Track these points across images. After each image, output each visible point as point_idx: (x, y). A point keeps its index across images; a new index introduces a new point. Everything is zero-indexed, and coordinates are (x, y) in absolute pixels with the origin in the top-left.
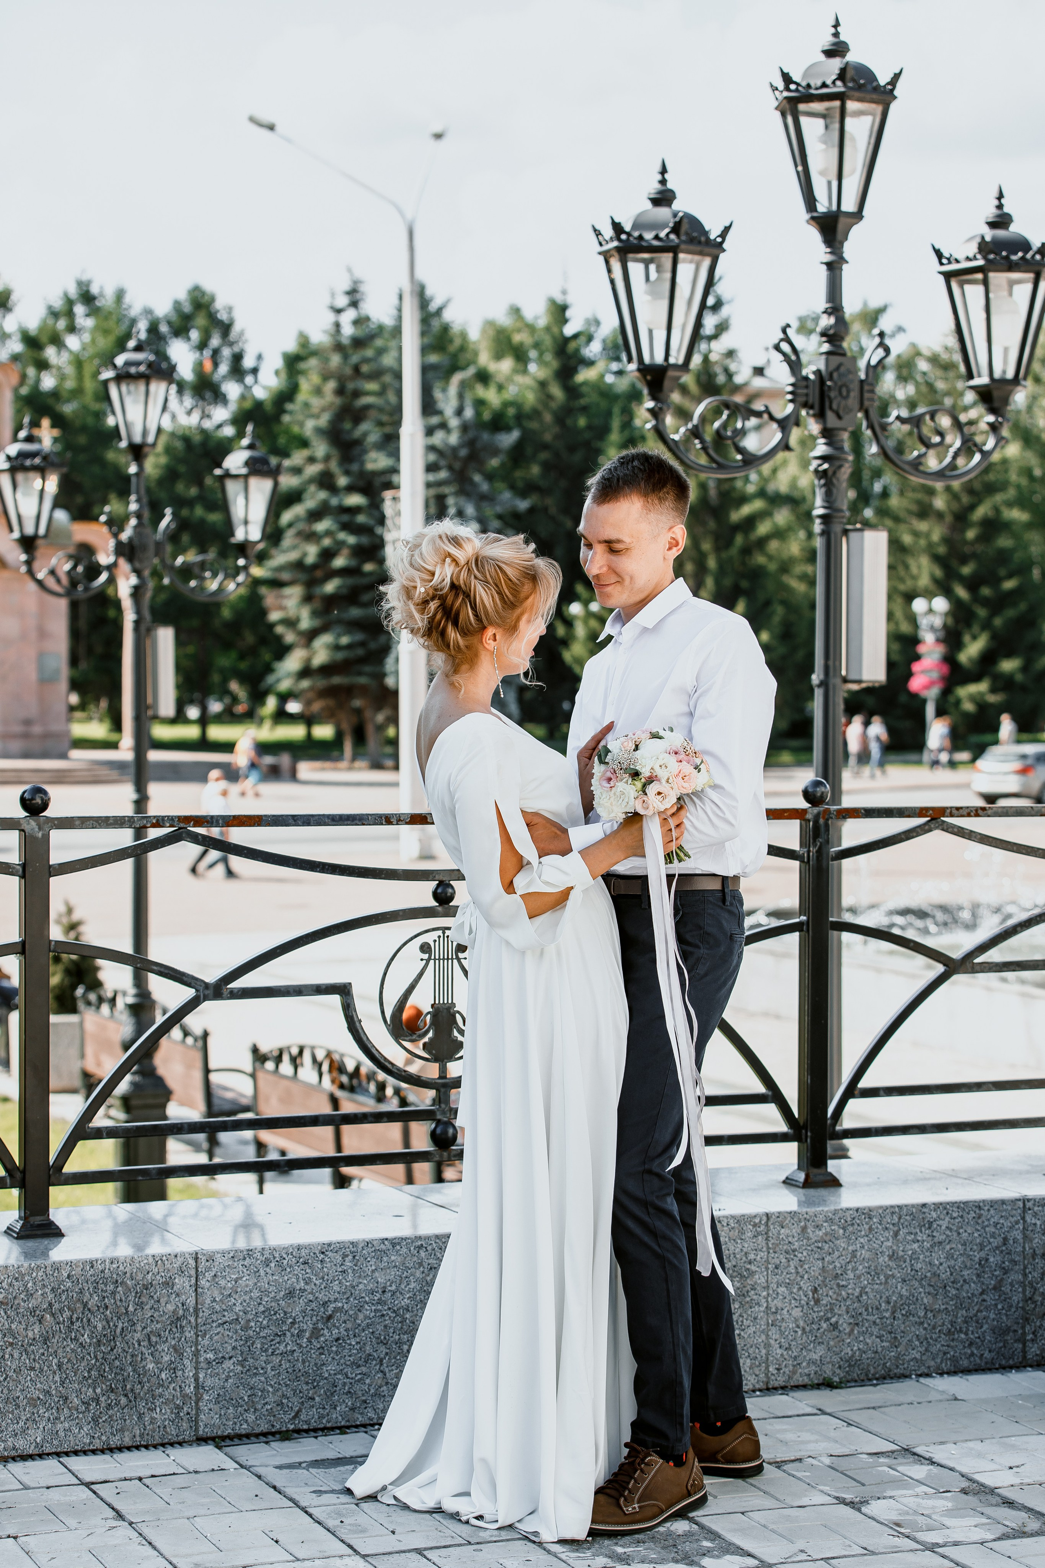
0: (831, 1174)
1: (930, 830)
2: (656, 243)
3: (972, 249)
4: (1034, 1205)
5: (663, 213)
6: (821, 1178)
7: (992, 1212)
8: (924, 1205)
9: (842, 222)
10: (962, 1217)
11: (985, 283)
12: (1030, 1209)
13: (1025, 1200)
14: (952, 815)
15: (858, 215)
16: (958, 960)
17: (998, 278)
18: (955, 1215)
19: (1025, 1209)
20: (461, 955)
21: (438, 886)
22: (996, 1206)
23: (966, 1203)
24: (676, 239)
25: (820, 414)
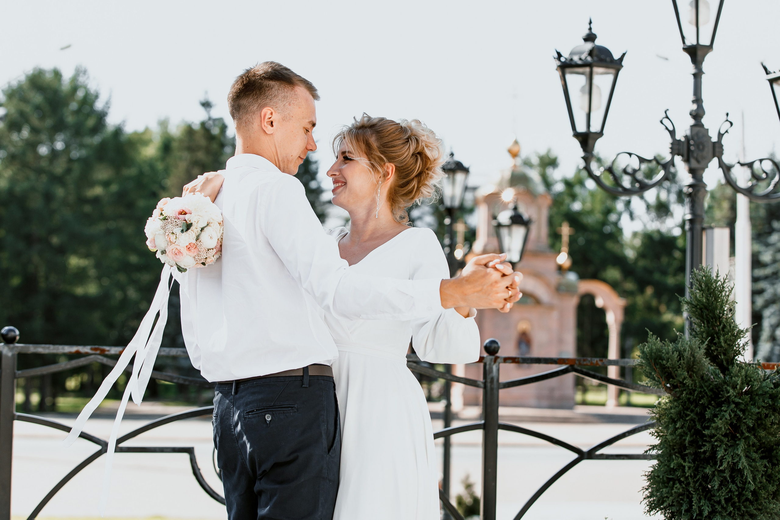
1: (567, 372)
2: (580, 62)
5: (588, 46)
9: (701, 51)
15: (710, 47)
24: (589, 59)
25: (687, 160)
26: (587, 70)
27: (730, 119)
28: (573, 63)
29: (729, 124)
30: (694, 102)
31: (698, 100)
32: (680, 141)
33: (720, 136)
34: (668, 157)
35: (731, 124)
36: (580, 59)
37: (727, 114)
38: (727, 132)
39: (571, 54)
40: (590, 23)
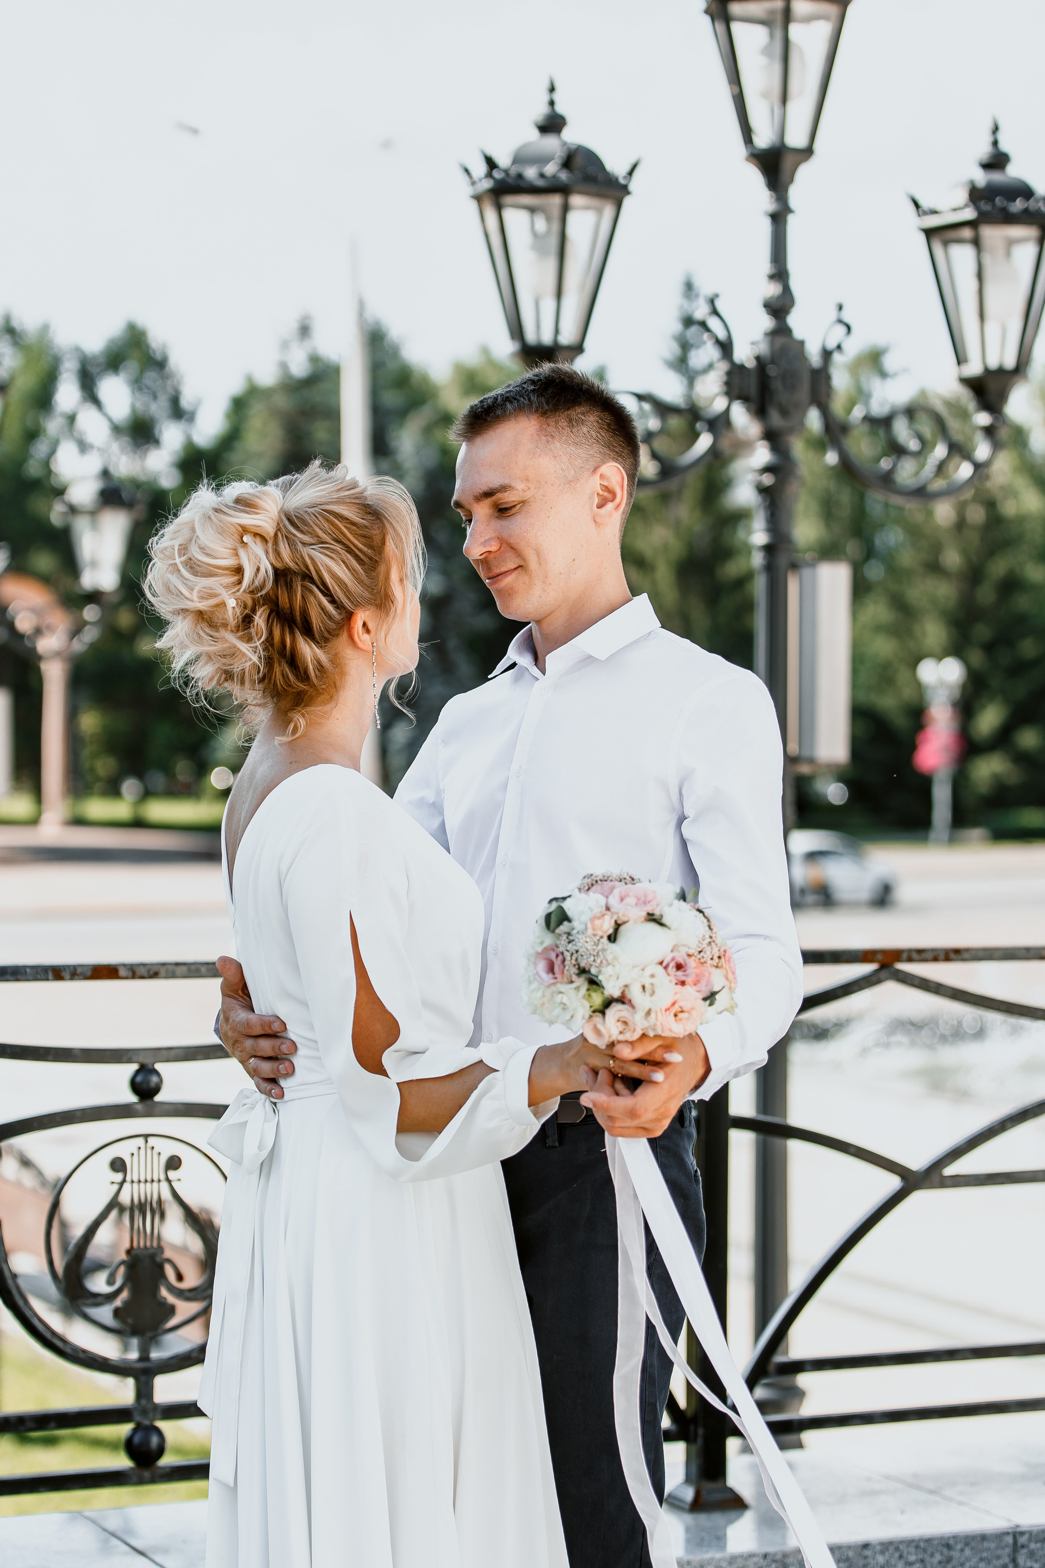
0: (731, 1491)
1: (879, 982)
2: (540, 183)
3: (962, 196)
4: (1030, 1540)
5: (551, 143)
6: (718, 1496)
7: (968, 1552)
8: (866, 1546)
9: (788, 161)
10: (922, 1561)
11: (976, 242)
12: (1023, 1546)
13: (1016, 1534)
14: (910, 960)
15: (808, 152)
16: (921, 1173)
17: (992, 234)
18: (912, 1558)
19: (1016, 1547)
20: (172, 1174)
21: (137, 1072)
22: (973, 1544)
23: (929, 1541)
24: (564, 176)
25: (760, 411)
26: (556, 200)
27: (846, 316)
28: (522, 184)
29: (842, 329)
30: (772, 277)
31: (780, 274)
32: (742, 367)
33: (827, 355)
34: (720, 404)
35: (849, 328)
36: (542, 176)
37: (840, 308)
38: (839, 347)
39: (518, 159)
40: (552, 89)
